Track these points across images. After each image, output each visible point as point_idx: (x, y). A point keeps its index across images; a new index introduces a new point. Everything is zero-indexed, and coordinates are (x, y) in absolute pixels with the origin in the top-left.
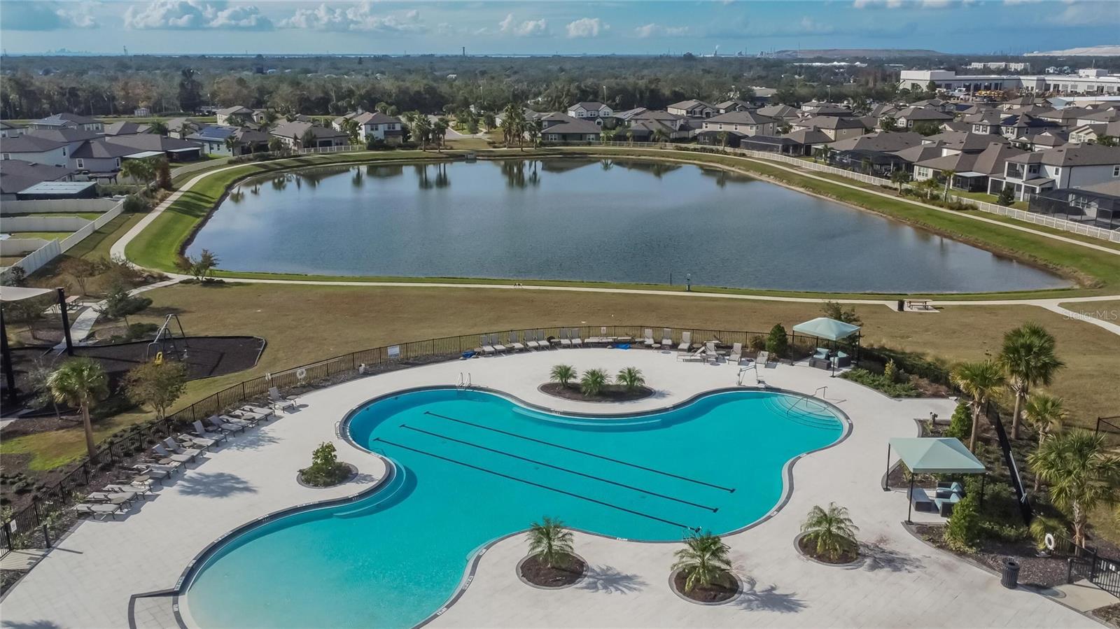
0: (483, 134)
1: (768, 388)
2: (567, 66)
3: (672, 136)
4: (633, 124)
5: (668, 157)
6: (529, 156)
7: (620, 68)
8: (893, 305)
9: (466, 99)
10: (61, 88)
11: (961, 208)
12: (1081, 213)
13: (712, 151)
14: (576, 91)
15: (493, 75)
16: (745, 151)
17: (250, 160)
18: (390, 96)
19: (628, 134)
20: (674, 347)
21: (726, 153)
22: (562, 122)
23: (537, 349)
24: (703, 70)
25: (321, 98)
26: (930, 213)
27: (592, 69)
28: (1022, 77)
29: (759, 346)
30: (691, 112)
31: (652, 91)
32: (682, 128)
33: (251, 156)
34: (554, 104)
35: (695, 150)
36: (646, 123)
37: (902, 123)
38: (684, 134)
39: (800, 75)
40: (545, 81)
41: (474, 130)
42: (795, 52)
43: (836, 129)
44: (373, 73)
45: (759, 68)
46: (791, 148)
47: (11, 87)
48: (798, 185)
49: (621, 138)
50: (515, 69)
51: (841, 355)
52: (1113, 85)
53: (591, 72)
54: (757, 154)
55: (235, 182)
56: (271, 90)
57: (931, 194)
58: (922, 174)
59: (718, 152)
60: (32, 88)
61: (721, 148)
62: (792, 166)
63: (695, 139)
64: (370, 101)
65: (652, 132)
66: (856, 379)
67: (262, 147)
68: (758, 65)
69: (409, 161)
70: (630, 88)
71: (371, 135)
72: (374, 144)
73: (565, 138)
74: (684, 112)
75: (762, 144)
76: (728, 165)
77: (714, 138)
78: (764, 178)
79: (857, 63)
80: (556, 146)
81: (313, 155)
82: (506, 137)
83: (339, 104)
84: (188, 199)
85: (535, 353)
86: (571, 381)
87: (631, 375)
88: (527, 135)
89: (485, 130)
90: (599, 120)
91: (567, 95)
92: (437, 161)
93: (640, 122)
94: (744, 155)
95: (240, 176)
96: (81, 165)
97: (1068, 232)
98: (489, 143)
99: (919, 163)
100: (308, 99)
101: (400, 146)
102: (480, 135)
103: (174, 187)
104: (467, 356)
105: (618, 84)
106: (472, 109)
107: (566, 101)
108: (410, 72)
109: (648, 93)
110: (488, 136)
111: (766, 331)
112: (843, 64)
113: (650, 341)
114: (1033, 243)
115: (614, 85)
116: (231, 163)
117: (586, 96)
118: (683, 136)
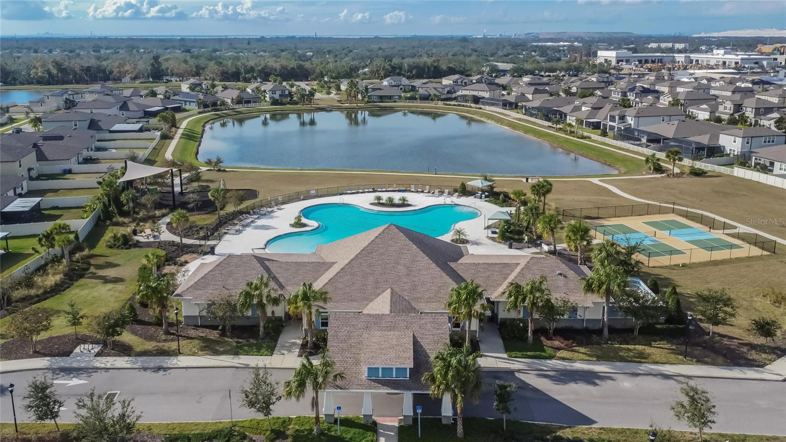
0: (333, 95)
1: (455, 204)
2: (384, 46)
3: (442, 97)
4: (420, 89)
5: (439, 109)
6: (361, 108)
7: (418, 47)
8: (524, 180)
9: (321, 72)
10: (82, 66)
11: (583, 137)
12: (639, 140)
13: (463, 106)
14: (389, 67)
15: (337, 53)
16: (482, 106)
17: (209, 111)
18: (276, 70)
19: (417, 96)
20: (422, 192)
21: (471, 107)
22: (380, 89)
23: (368, 192)
24: (472, 49)
25: (235, 72)
26: (567, 140)
27: (400, 48)
28: (675, 55)
29: (456, 191)
30: (455, 82)
31: (435, 67)
32: (449, 92)
33: (209, 109)
34: (375, 75)
35: (454, 105)
36: (428, 90)
37: (574, 90)
38: (449, 96)
39: (535, 52)
40: (369, 58)
41: (329, 93)
42: (538, 34)
43: (533, 94)
44: (258, 52)
45: (509, 47)
46: (507, 105)
47: (53, 66)
48: (506, 125)
49: (412, 98)
50: (350, 49)
51: (486, 194)
52: (732, 60)
53: (400, 51)
54: (488, 108)
55: (205, 123)
56: (203, 66)
57: (570, 131)
58: (571, 120)
59: (467, 106)
60: (64, 67)
61: (468, 104)
62: (505, 115)
63: (455, 99)
64: (265, 75)
65: (430, 95)
66: (490, 202)
67: (214, 104)
68: (509, 45)
69: (294, 111)
70: (421, 65)
71: (273, 97)
72: (275, 102)
73: (382, 98)
74: (452, 82)
75: (492, 102)
76: (471, 114)
77: (465, 98)
78: (489, 121)
79: (576, 43)
80: (376, 102)
81: (241, 108)
82: (348, 97)
83: (247, 76)
84: (187, 133)
85: (367, 194)
86: (381, 202)
87: (404, 199)
88: (360, 97)
89: (334, 93)
90: (401, 87)
91: (383, 69)
92: (310, 111)
93: (424, 89)
94: (481, 108)
95: (207, 120)
96: (123, 115)
97: (628, 149)
98: (338, 101)
99: (570, 114)
100: (227, 73)
101: (289, 103)
102: (332, 95)
103: (177, 126)
104: (341, 194)
105: (414, 63)
106: (326, 79)
107: (382, 73)
108: (283, 51)
109: (432, 69)
110: (338, 96)
111: (458, 185)
112: (566, 43)
113: (413, 190)
114: (608, 154)
115: (412, 63)
116: (200, 113)
117: (394, 71)
118: (449, 97)
